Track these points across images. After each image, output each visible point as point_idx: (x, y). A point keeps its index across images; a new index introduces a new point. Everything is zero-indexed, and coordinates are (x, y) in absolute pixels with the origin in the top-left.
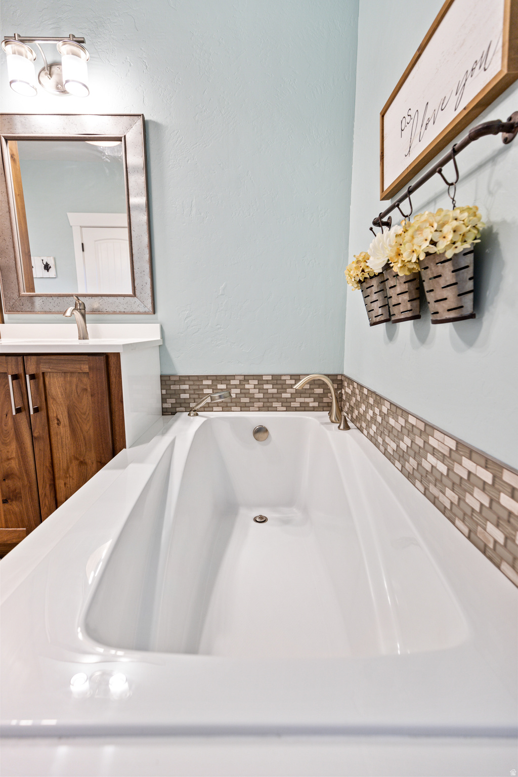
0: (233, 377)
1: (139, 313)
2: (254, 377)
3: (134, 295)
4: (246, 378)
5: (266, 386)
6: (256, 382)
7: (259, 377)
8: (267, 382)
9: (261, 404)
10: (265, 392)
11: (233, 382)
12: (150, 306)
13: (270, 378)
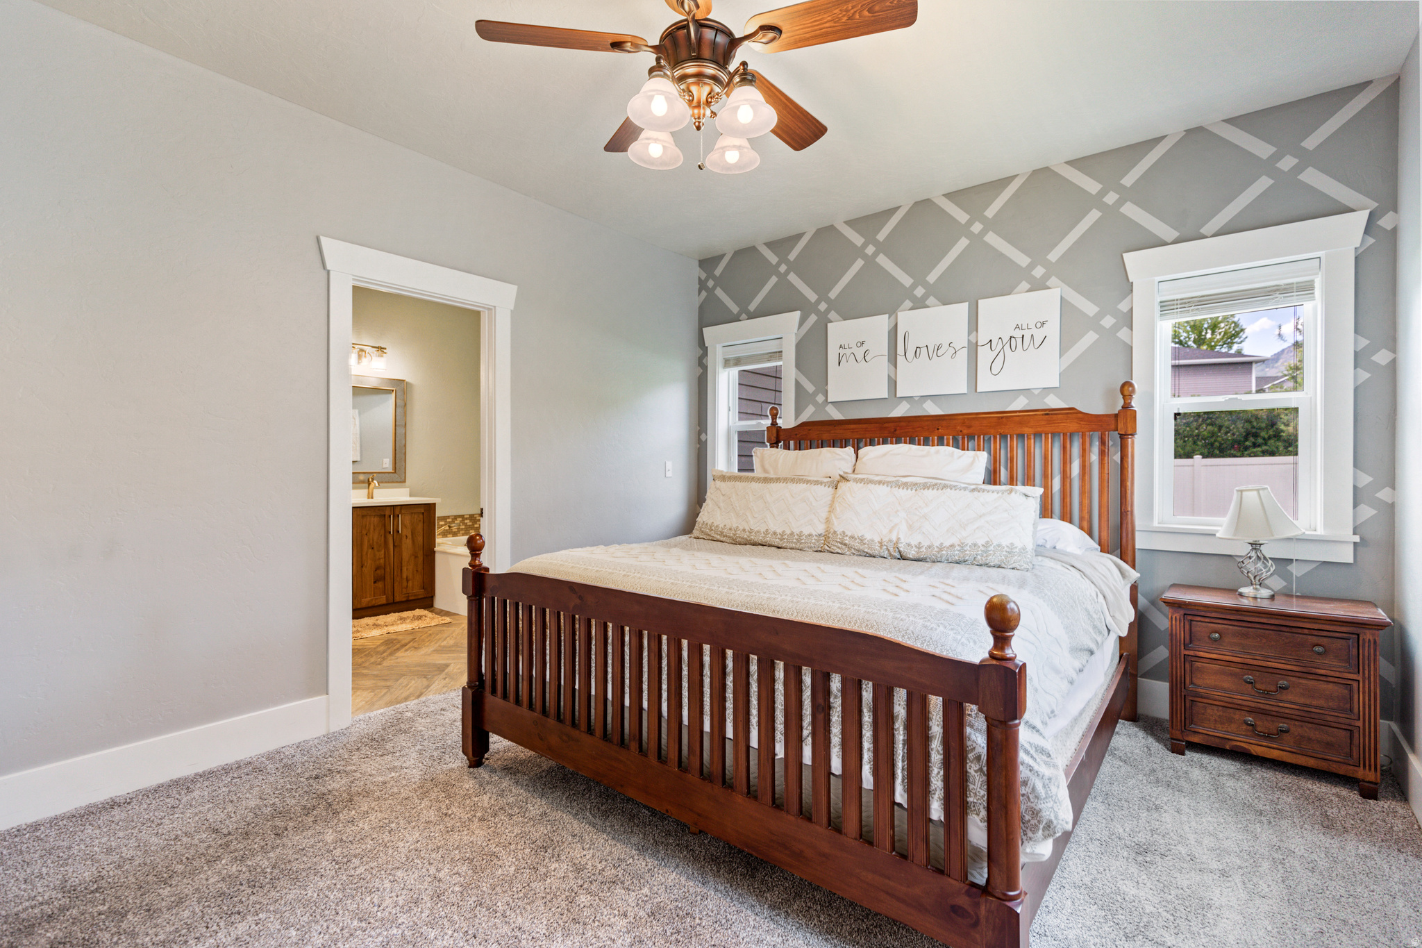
0: (449, 517)
1: (397, 482)
2: (459, 516)
3: (395, 472)
4: (456, 517)
5: (466, 521)
6: (461, 519)
7: (462, 516)
8: (466, 519)
9: (463, 532)
10: (466, 525)
11: (448, 520)
12: (403, 478)
13: (468, 516)
